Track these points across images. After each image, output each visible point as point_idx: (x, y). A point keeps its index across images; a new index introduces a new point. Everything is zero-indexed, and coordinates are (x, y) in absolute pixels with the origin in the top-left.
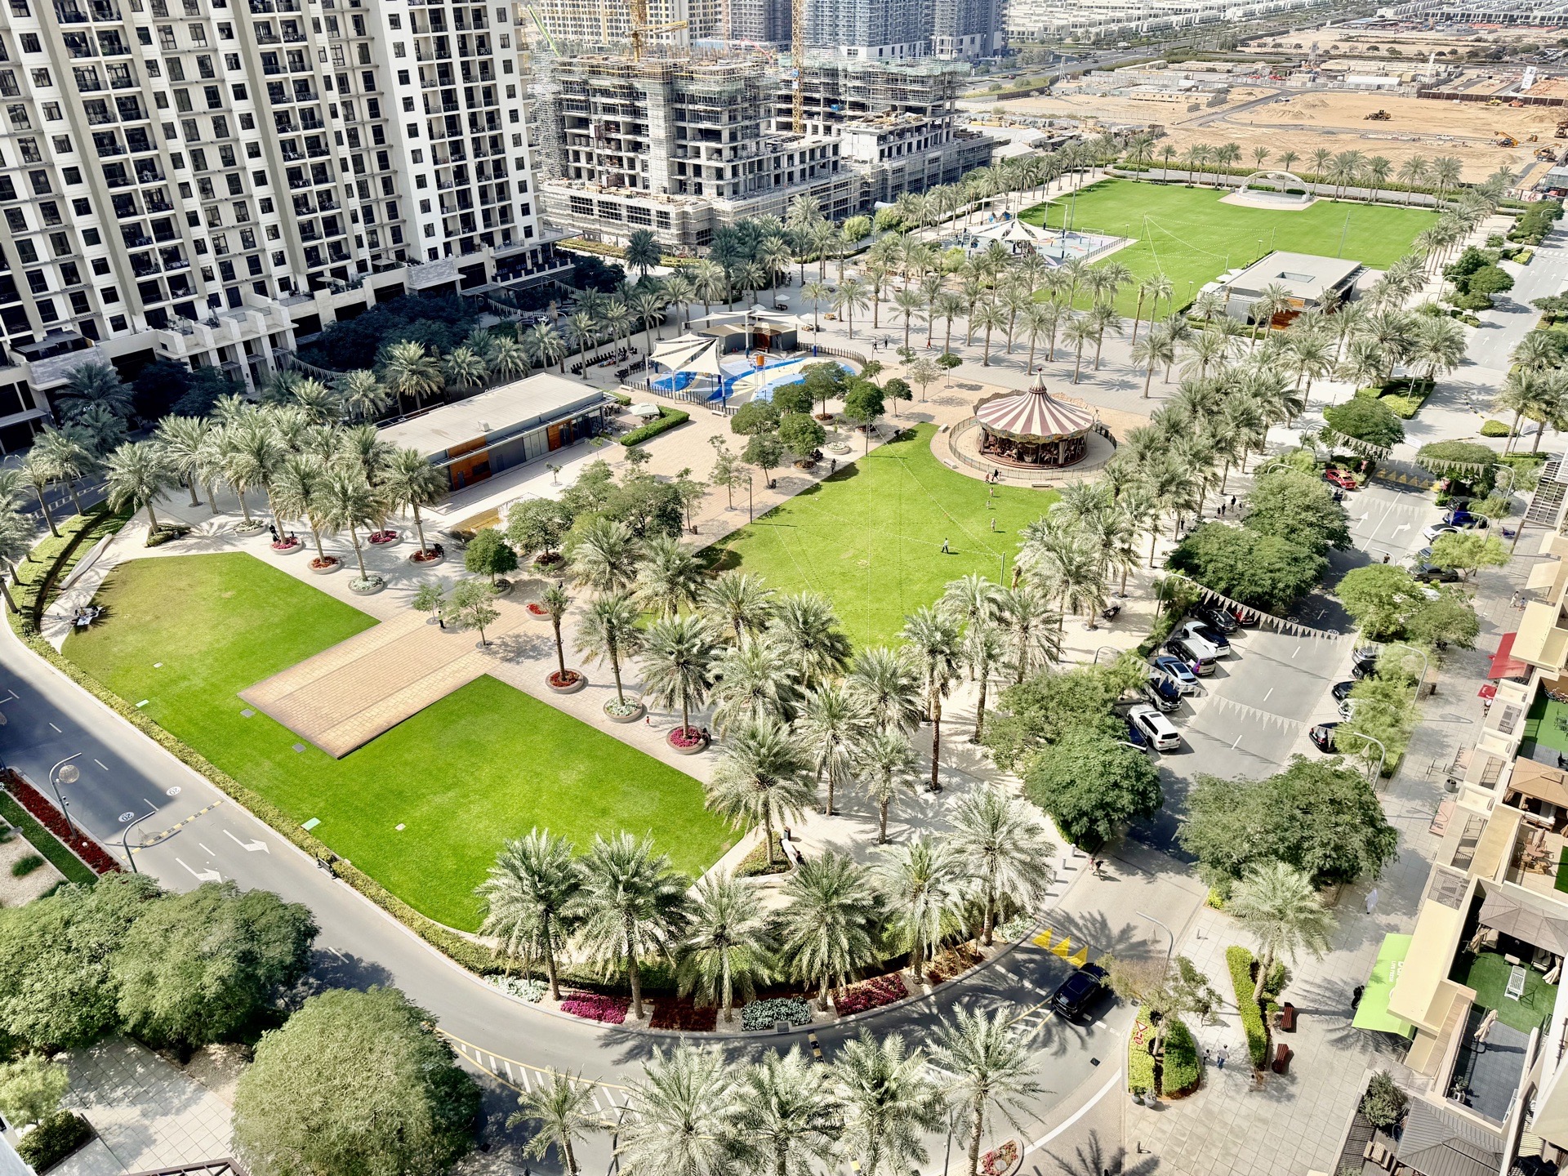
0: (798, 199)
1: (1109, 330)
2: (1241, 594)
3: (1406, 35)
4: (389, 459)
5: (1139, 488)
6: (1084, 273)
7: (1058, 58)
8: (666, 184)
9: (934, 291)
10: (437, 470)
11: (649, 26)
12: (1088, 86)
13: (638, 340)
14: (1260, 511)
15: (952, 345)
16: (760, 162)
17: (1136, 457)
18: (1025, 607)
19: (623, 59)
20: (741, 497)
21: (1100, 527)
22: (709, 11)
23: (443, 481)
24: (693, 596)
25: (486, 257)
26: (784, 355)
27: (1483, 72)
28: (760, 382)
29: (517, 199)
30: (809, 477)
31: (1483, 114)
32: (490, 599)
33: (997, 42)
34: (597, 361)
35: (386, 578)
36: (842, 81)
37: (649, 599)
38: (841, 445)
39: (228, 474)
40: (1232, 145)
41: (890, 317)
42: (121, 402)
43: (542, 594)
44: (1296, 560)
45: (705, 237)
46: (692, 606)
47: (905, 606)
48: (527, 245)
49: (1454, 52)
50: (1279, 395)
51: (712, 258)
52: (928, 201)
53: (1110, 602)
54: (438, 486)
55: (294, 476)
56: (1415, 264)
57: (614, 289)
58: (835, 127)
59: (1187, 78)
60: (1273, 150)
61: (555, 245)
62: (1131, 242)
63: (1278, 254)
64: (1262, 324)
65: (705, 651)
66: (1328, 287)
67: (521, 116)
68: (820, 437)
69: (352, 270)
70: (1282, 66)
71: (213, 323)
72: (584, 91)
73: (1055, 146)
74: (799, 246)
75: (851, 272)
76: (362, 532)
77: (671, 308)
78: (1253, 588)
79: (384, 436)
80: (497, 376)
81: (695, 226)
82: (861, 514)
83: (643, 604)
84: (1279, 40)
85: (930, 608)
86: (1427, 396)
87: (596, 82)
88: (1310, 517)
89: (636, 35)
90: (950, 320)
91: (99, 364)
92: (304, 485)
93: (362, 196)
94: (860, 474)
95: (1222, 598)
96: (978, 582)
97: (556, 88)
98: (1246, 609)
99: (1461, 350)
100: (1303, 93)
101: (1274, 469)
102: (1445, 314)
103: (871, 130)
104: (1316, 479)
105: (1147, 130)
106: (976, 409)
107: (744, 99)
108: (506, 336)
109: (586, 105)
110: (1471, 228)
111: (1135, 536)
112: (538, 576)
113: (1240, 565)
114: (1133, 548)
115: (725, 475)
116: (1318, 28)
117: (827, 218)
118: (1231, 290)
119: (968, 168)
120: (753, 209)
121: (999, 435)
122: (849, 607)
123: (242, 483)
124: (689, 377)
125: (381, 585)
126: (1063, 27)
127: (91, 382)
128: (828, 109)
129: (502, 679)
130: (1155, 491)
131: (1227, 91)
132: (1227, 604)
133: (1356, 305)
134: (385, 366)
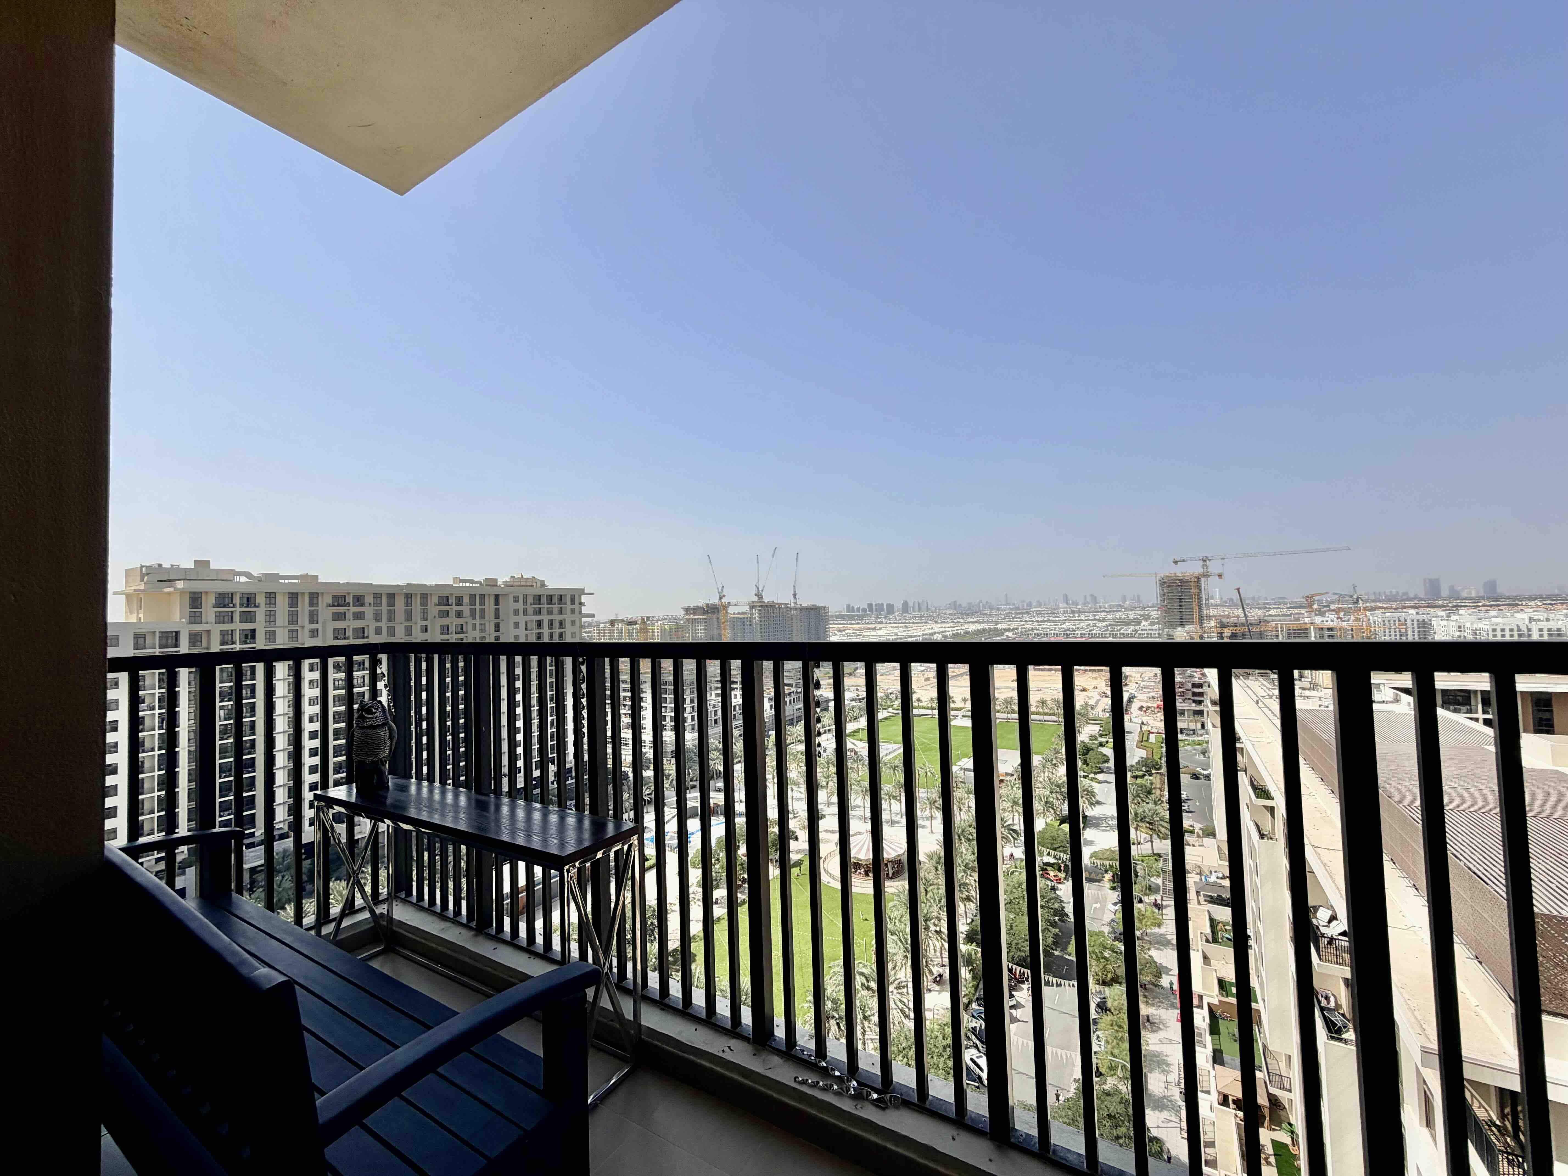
5: (938, 889)
17: (933, 869)
20: (696, 912)
26: (721, 818)
30: (738, 895)
40: (950, 697)
47: (807, 984)
50: (1005, 827)
53: (936, 971)
56: (1057, 751)
66: (1016, 765)
78: (1019, 953)
81: (670, 748)
98: (1018, 968)
99: (1094, 796)
101: (1013, 873)
118: (965, 770)
127: (284, 861)
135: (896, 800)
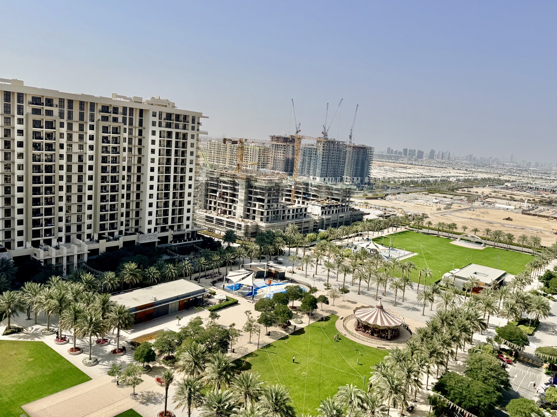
0: (290, 225)
1: (407, 287)
2: (465, 405)
3: (516, 192)
4: (113, 308)
5: (421, 353)
6: (397, 264)
7: (388, 188)
8: (242, 215)
9: (339, 263)
10: (132, 315)
11: (244, 163)
12: (399, 198)
13: (223, 270)
14: (472, 369)
15: (346, 284)
16: (278, 211)
17: (420, 340)
18: (373, 402)
19: (233, 172)
20: (255, 338)
21: (405, 369)
22: (266, 160)
23: (132, 319)
24: (228, 381)
25: (169, 234)
26: (279, 281)
27: (546, 208)
28: (268, 291)
29: (185, 215)
30: (284, 332)
31: (547, 222)
32: (140, 374)
33: (366, 180)
34: (205, 276)
35: (99, 359)
36: (310, 187)
37: (209, 381)
38: (299, 320)
39: (46, 307)
40: (454, 224)
41: (323, 272)
42: (11, 274)
43: (163, 373)
44: (488, 392)
45: (254, 235)
46: (227, 386)
47: (321, 396)
48: (186, 231)
49: (534, 200)
50: (477, 320)
51: (255, 242)
52: (339, 231)
53: (410, 403)
54: (129, 322)
55: (72, 312)
56: (527, 274)
57: (216, 250)
58: (306, 202)
59: (436, 199)
60: (469, 227)
61: (197, 232)
62: (415, 254)
63: (473, 265)
64: (469, 291)
65: (230, 408)
66: (494, 279)
67: (193, 187)
68: (290, 316)
69: (116, 233)
70: (471, 199)
71: (57, 248)
72: (217, 181)
73: (387, 217)
74: (290, 242)
75: (308, 253)
76: (94, 338)
77: (237, 259)
78: (470, 404)
79: (113, 299)
80: (164, 279)
81: (250, 230)
82: (305, 351)
83: (206, 383)
84: (469, 190)
85: (332, 398)
86: (537, 327)
87: (222, 179)
88: (492, 373)
89: (238, 165)
90: (345, 275)
91: (8, 259)
92: (75, 315)
93: (127, 208)
94: (306, 333)
95: (457, 407)
96: (353, 388)
97: (206, 179)
98: (468, 413)
99: (549, 310)
100: (479, 208)
101: (476, 351)
102: (541, 294)
103: (319, 204)
104: (494, 357)
105: (421, 215)
106: (355, 311)
107: (274, 190)
108: (171, 264)
109: (217, 186)
110: (547, 263)
111: (420, 374)
112: (163, 365)
113: (464, 392)
114: (419, 379)
115: (249, 328)
116: (484, 187)
117: (300, 233)
118: (456, 277)
119: (354, 221)
120: (273, 227)
121: (364, 323)
122: (296, 394)
123: (50, 312)
124: (240, 285)
125: (96, 362)
126: (390, 178)
128: (304, 196)
129: (138, 412)
130: (427, 356)
131: (451, 205)
132: (460, 410)
133: (505, 288)
134: (120, 271)
135: (401, 289)
